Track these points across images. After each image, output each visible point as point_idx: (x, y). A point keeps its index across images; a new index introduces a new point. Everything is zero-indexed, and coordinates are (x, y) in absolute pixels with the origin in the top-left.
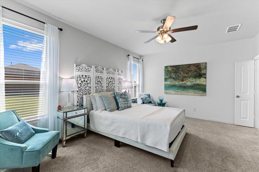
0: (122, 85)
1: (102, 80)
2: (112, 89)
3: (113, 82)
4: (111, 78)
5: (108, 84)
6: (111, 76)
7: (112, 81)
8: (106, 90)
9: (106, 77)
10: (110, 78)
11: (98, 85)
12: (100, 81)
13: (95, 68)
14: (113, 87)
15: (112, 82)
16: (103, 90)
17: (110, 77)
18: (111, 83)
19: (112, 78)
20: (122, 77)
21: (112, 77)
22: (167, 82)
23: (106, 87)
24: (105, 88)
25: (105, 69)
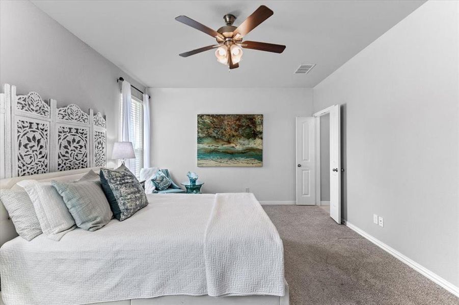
0: (104, 150)
1: (45, 137)
2: (77, 162)
3: (82, 143)
4: (74, 131)
5: (66, 147)
6: (74, 124)
7: (77, 139)
8: (59, 165)
9: (58, 128)
10: (70, 132)
11: (31, 152)
12: (38, 137)
13: (17, 95)
14: (80, 157)
15: (78, 142)
16: (46, 166)
17: (70, 129)
18: (75, 145)
19: (77, 132)
20: (104, 130)
21: (77, 129)
22: (202, 144)
23: (59, 157)
24: (54, 161)
25: (53, 102)
